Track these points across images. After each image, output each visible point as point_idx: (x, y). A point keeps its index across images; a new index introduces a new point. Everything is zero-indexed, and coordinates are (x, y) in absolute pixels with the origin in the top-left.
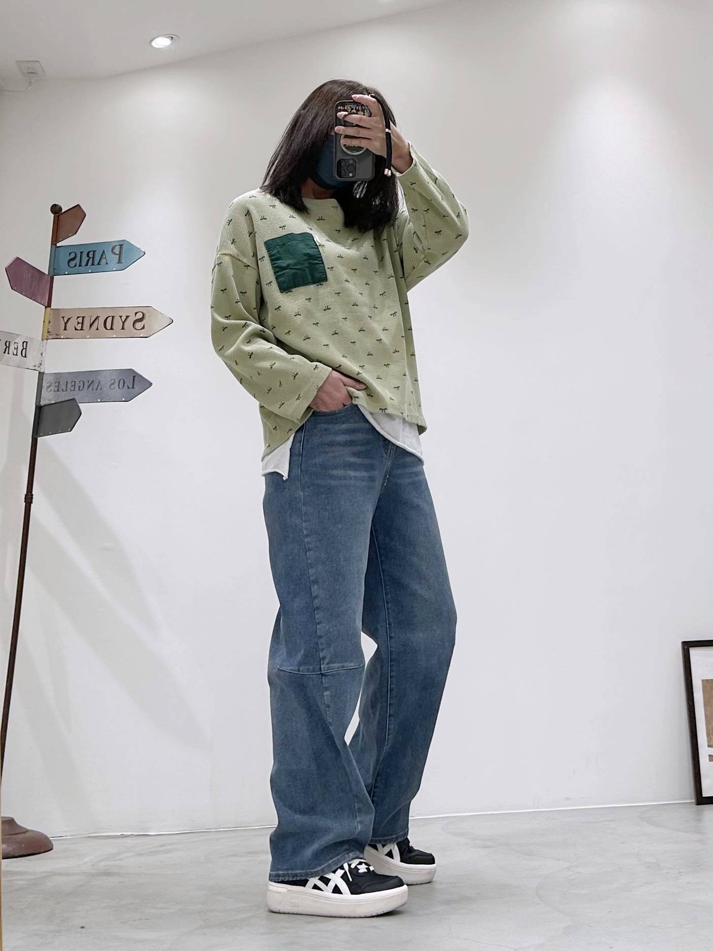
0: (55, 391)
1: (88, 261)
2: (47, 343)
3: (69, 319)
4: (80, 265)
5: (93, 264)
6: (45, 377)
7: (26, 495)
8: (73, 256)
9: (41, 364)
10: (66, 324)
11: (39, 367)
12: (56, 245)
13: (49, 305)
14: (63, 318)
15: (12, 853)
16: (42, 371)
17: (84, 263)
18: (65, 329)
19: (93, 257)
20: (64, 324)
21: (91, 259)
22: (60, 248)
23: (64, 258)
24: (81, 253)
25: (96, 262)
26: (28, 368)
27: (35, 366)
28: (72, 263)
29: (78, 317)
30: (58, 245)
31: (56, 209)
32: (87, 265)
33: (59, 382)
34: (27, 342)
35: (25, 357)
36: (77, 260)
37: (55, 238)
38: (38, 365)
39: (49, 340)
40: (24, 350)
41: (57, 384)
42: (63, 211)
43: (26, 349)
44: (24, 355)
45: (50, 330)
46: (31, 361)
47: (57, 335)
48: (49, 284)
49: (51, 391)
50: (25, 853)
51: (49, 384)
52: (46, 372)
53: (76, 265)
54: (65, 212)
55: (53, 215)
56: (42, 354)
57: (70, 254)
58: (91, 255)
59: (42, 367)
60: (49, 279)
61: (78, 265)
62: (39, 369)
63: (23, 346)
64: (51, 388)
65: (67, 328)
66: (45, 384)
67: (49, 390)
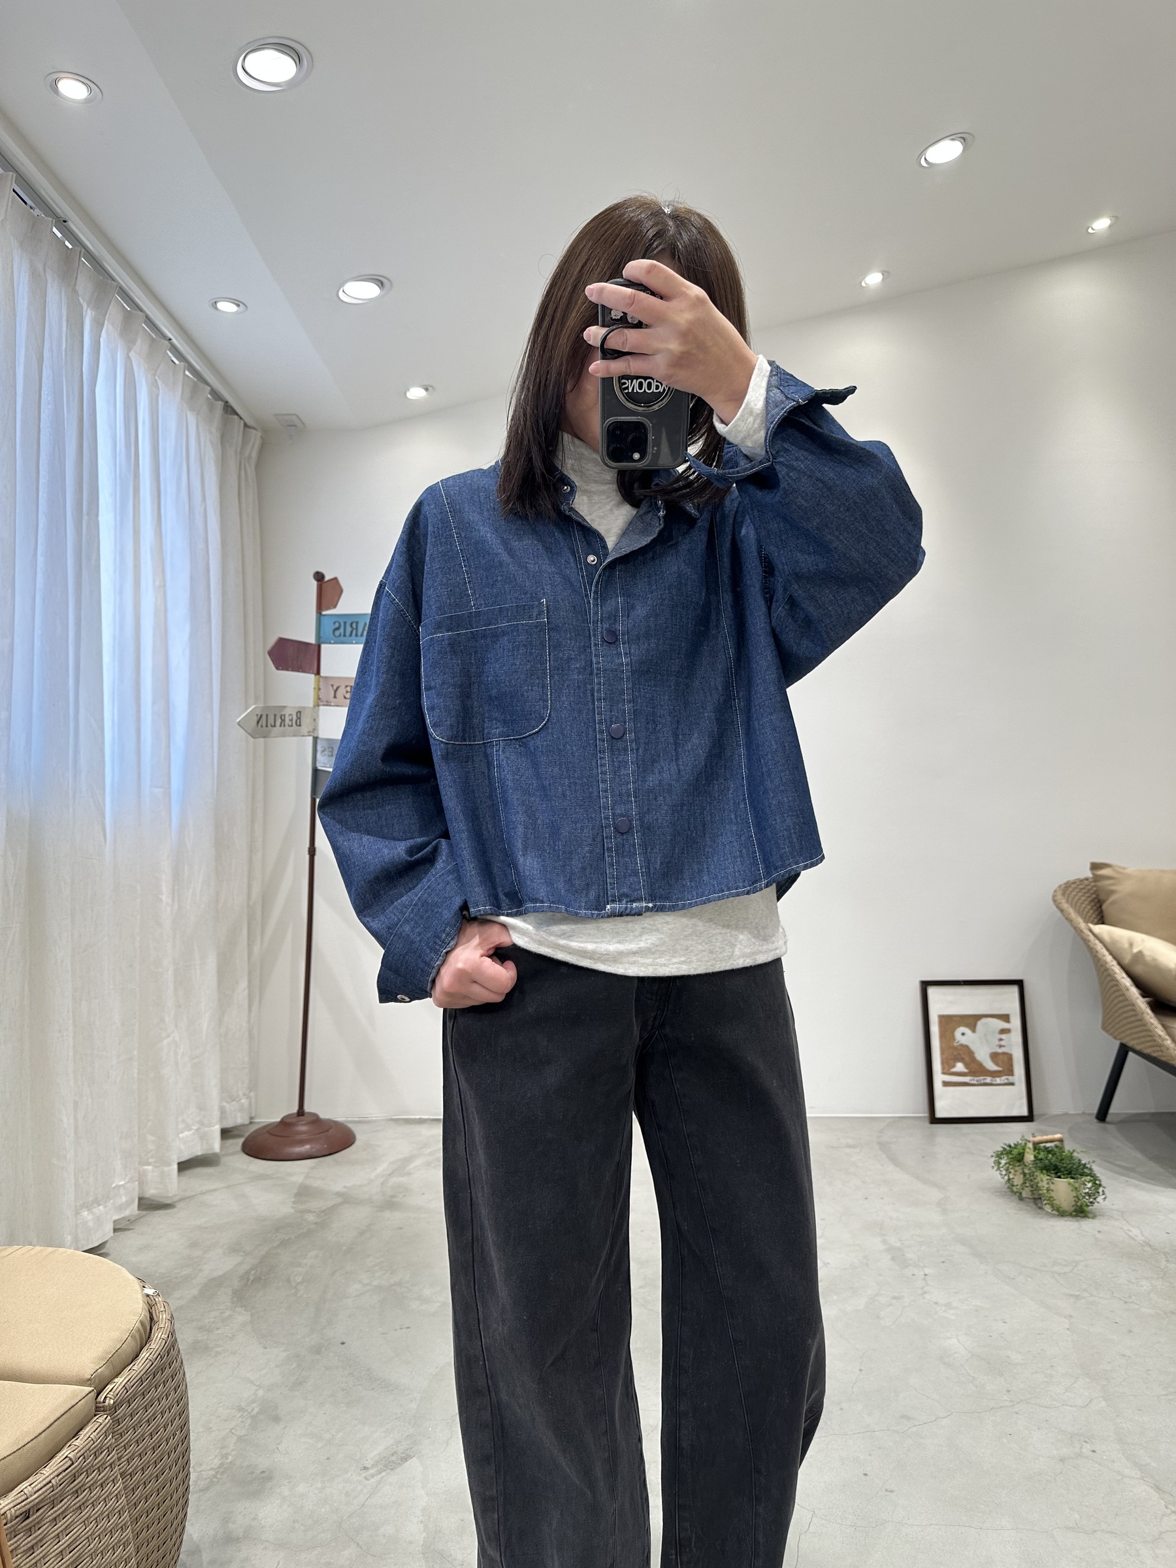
0: (329, 756)
1: (352, 632)
2: (318, 710)
3: (338, 688)
4: (345, 635)
5: (357, 635)
6: (319, 742)
7: (309, 849)
8: (337, 625)
9: (314, 729)
10: (335, 691)
11: (313, 732)
12: (320, 613)
13: (318, 673)
14: (332, 686)
15: (315, 1154)
16: (316, 736)
17: (348, 633)
18: (335, 697)
19: (357, 629)
20: (333, 693)
21: (354, 631)
22: (325, 617)
23: (328, 627)
24: (345, 623)
25: (359, 634)
26: (303, 736)
27: (309, 732)
28: (337, 633)
29: (346, 686)
30: (324, 613)
31: (319, 577)
32: (351, 635)
33: (332, 748)
34: (300, 712)
35: (300, 725)
36: (342, 630)
37: (320, 607)
38: (311, 730)
39: (321, 707)
40: (298, 721)
41: (330, 750)
42: (327, 578)
43: (300, 718)
44: (298, 724)
45: (321, 697)
46: (305, 729)
47: (327, 702)
48: (316, 653)
49: (325, 755)
50: (328, 1153)
51: (323, 749)
52: (321, 736)
53: (340, 635)
54: (328, 581)
55: (315, 583)
56: (315, 720)
57: (335, 623)
58: (354, 625)
59: (315, 732)
60: (316, 648)
61: (342, 634)
62: (313, 734)
63: (297, 716)
64: (326, 752)
65: (337, 696)
66: (319, 748)
67: (323, 754)
